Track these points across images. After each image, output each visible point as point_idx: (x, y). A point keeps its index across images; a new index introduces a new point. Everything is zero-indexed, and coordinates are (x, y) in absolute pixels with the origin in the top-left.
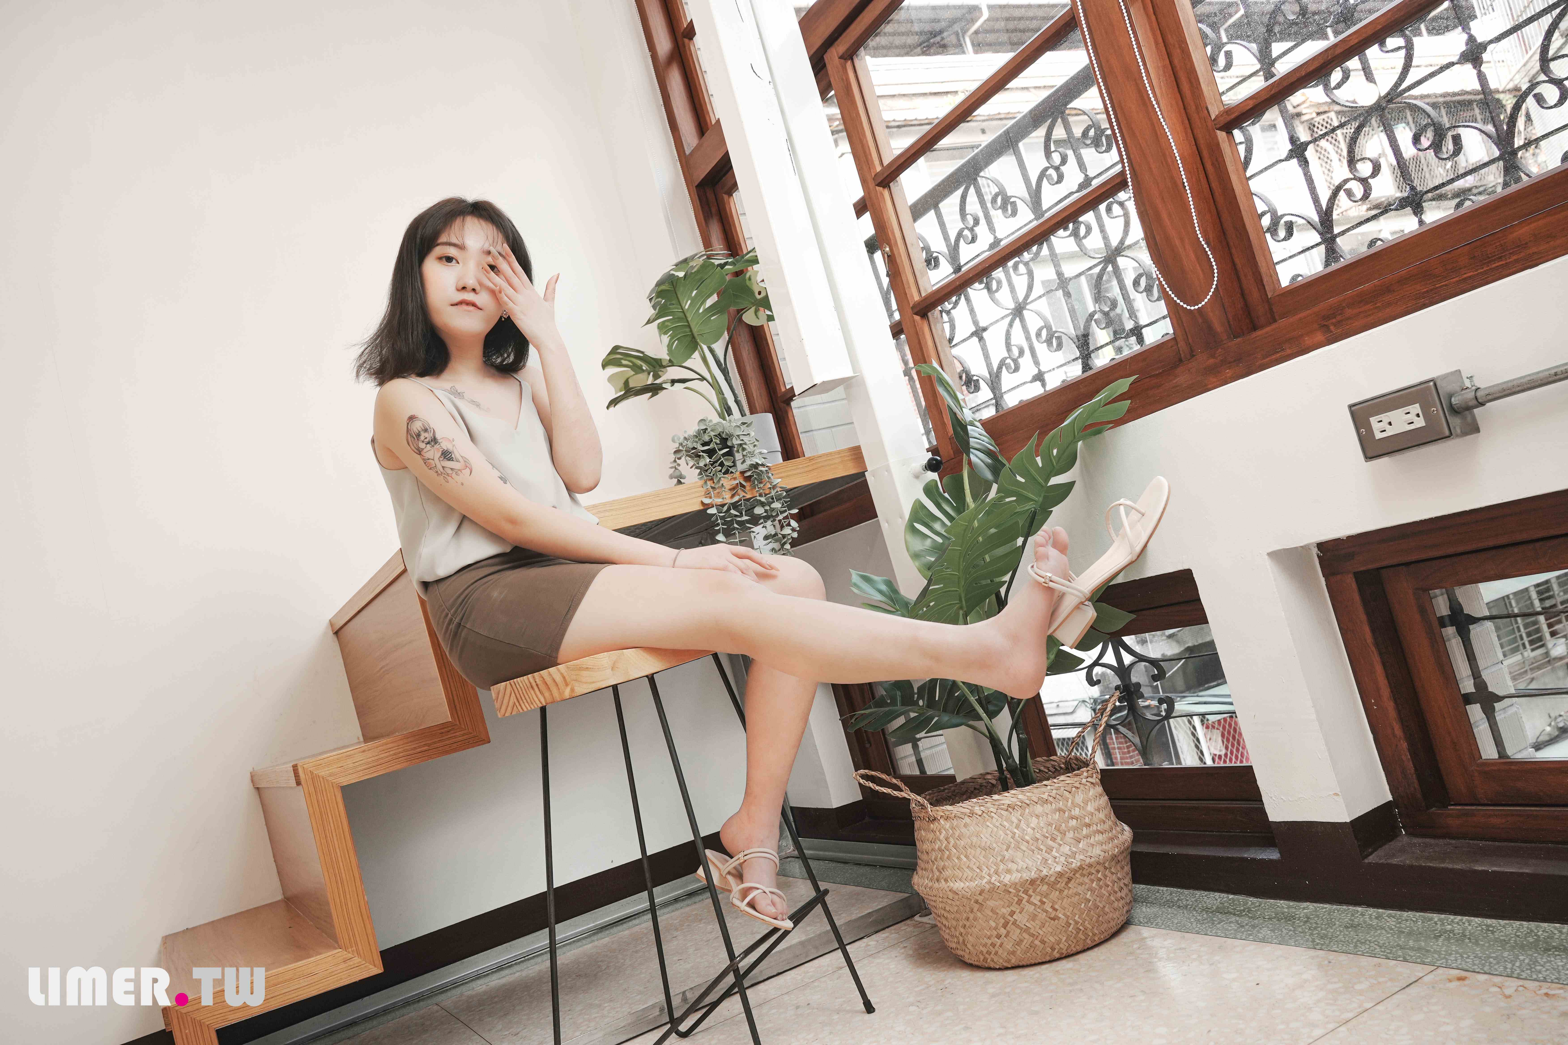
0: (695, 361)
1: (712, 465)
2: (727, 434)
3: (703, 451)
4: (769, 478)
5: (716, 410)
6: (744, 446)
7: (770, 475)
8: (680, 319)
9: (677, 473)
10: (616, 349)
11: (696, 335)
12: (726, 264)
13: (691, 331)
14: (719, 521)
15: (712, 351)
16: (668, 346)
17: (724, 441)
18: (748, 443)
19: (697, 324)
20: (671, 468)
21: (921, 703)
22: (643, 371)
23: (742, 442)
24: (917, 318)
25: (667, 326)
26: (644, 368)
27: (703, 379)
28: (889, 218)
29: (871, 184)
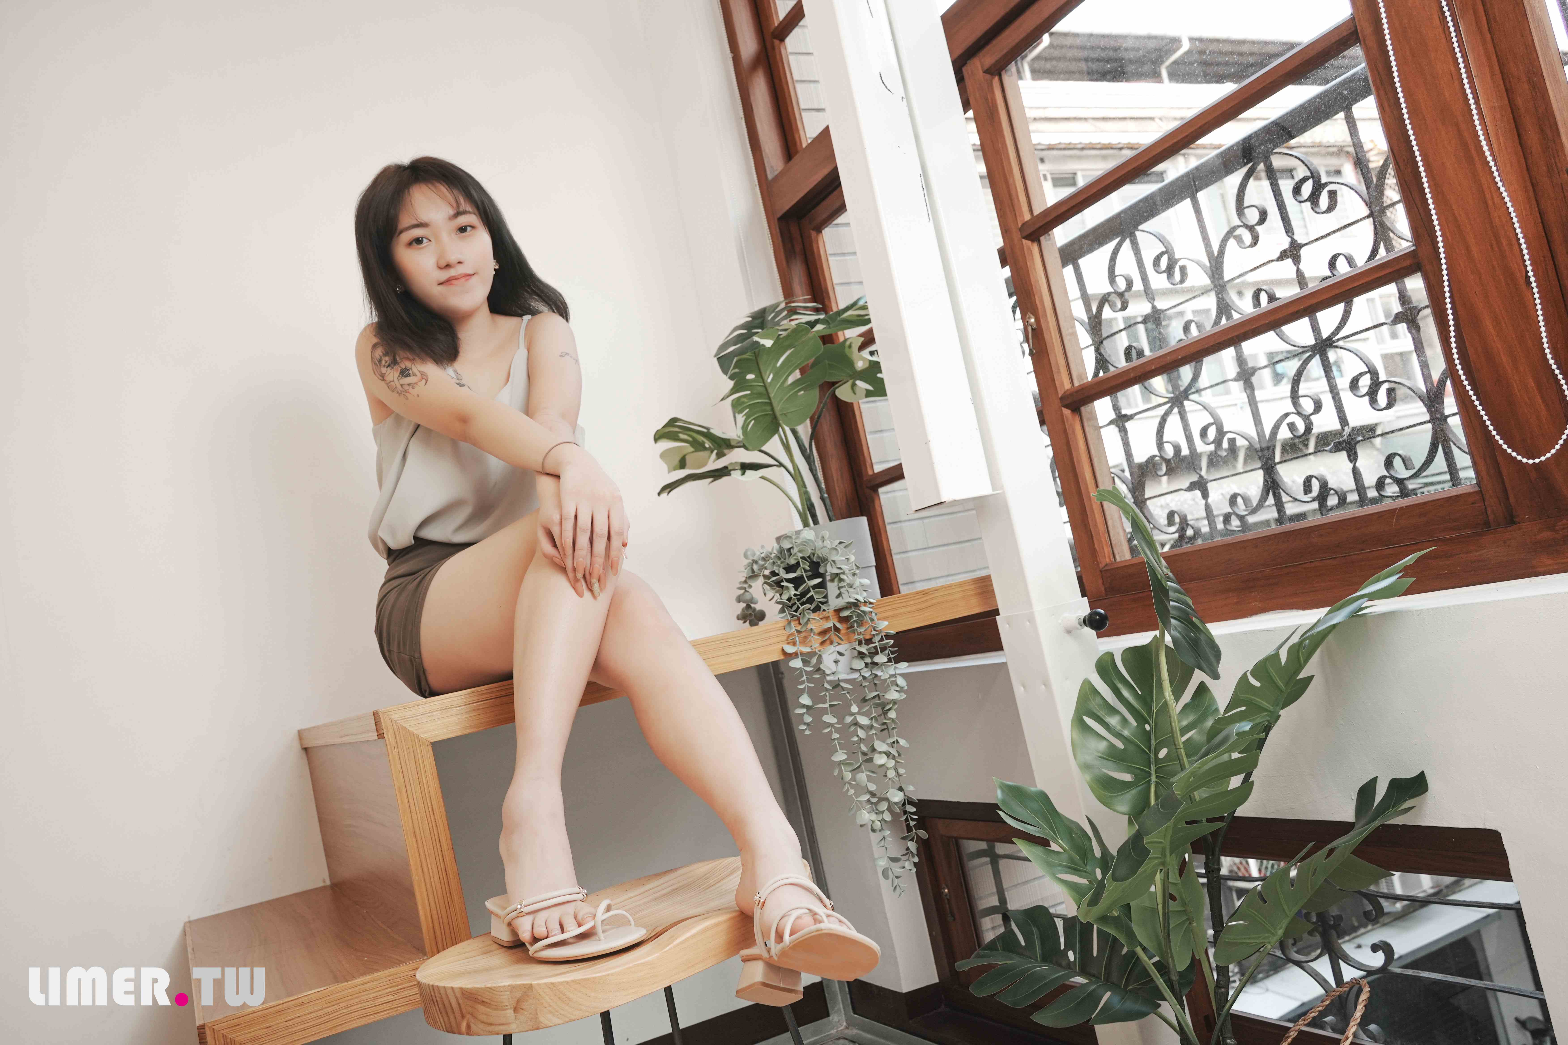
0: (774, 445)
1: (798, 600)
2: (819, 557)
3: (788, 581)
4: (872, 620)
5: (796, 508)
6: (842, 576)
7: (873, 614)
8: (760, 395)
9: (747, 596)
10: (673, 422)
11: (778, 414)
12: (817, 322)
13: (773, 409)
14: (805, 678)
15: (794, 432)
16: (743, 428)
17: (815, 566)
18: (847, 571)
19: (782, 399)
20: (740, 588)
21: (1071, 956)
22: (705, 449)
23: (839, 571)
24: (1067, 412)
25: (743, 403)
26: (707, 446)
27: (781, 465)
28: (1037, 281)
29: (1016, 235)
